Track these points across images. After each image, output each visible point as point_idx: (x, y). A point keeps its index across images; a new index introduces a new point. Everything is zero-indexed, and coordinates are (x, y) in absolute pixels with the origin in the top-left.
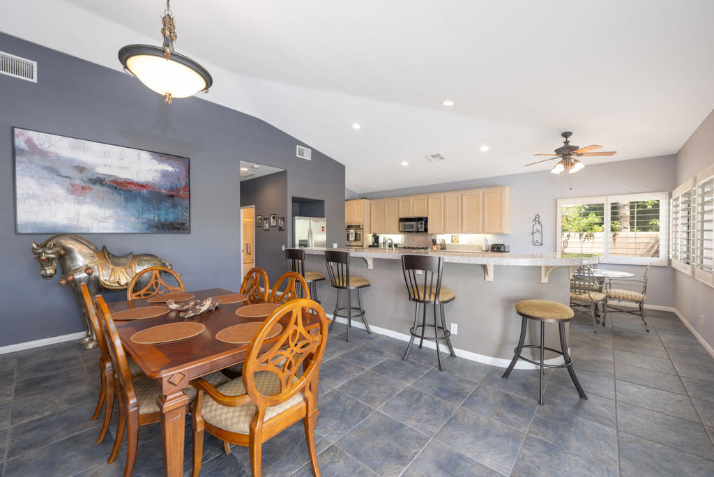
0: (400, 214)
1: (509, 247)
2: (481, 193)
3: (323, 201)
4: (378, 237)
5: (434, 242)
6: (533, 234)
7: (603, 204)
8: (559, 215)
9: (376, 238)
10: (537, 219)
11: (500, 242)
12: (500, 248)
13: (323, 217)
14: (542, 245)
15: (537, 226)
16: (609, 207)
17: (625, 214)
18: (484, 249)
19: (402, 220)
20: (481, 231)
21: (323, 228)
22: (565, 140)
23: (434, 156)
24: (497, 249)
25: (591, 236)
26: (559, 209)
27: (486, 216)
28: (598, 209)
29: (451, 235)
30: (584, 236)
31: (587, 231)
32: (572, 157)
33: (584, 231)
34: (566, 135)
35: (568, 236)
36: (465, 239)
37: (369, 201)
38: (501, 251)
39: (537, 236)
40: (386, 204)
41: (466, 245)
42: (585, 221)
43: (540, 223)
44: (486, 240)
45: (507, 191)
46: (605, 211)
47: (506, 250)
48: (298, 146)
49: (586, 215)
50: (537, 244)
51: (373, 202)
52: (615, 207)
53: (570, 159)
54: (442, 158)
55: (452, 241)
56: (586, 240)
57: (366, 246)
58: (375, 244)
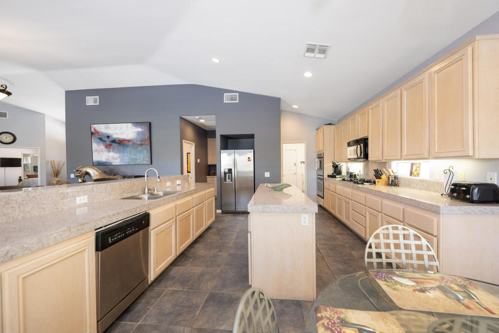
0: (350, 136)
9: (336, 168)
19: (349, 144)
20: (426, 155)
21: (249, 158)
37: (333, 127)
48: (225, 94)
51: (336, 126)
55: (411, 174)
57: (326, 176)
58: (334, 174)
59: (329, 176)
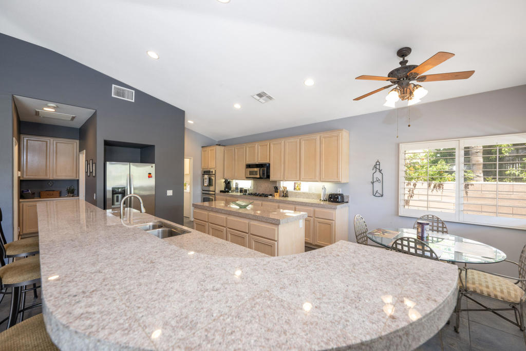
0: (247, 160)
1: (348, 197)
2: (318, 138)
3: (153, 146)
4: (229, 183)
5: (276, 189)
6: (373, 183)
7: (455, 149)
8: (402, 162)
9: (228, 184)
10: (378, 167)
11: (339, 191)
12: (338, 198)
13: (153, 163)
14: (382, 196)
15: (378, 175)
16: (462, 152)
17: (478, 161)
18: (322, 199)
19: (249, 166)
20: (317, 179)
21: (150, 174)
22: (401, 59)
23: (260, 95)
24: (335, 199)
25: (440, 186)
26: (402, 156)
27: (323, 163)
28: (448, 156)
29: (294, 182)
30: (432, 186)
31: (437, 180)
32: (410, 82)
33: (433, 179)
34: (403, 52)
35: (415, 185)
36: (307, 187)
37: (222, 148)
38: (338, 202)
39: (377, 186)
40: (236, 150)
41: (307, 193)
42: (433, 169)
43: (380, 171)
44: (324, 188)
45: (345, 134)
46: (457, 157)
47: (345, 200)
48: (113, 86)
49: (435, 162)
50: (377, 195)
51: (227, 148)
52: (468, 152)
53: (408, 84)
54: (270, 98)
55: (295, 189)
56: (435, 190)
57: (217, 191)
58: (226, 190)
59: (221, 191)
